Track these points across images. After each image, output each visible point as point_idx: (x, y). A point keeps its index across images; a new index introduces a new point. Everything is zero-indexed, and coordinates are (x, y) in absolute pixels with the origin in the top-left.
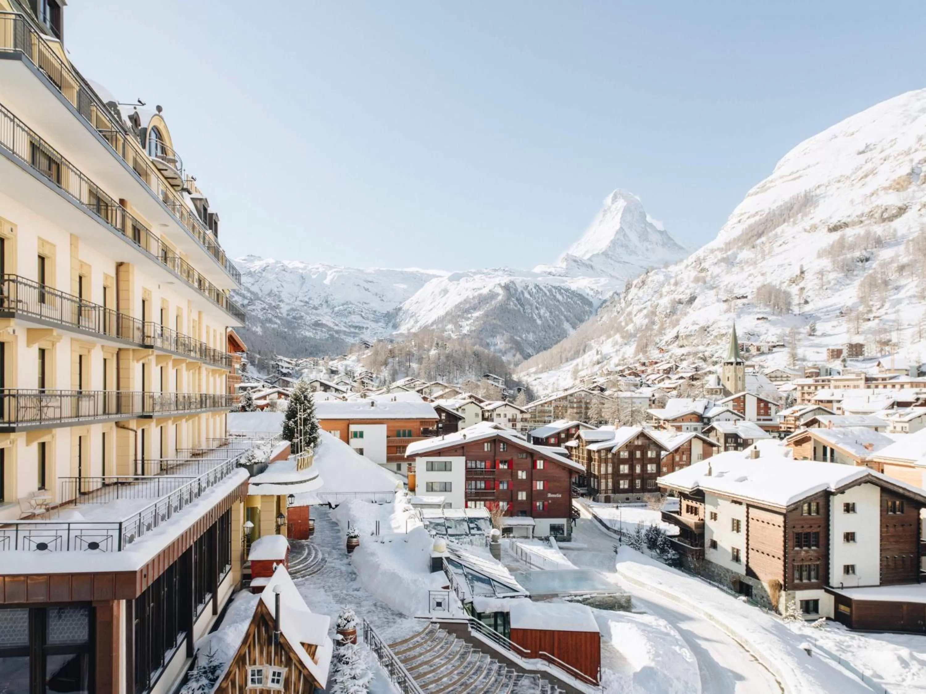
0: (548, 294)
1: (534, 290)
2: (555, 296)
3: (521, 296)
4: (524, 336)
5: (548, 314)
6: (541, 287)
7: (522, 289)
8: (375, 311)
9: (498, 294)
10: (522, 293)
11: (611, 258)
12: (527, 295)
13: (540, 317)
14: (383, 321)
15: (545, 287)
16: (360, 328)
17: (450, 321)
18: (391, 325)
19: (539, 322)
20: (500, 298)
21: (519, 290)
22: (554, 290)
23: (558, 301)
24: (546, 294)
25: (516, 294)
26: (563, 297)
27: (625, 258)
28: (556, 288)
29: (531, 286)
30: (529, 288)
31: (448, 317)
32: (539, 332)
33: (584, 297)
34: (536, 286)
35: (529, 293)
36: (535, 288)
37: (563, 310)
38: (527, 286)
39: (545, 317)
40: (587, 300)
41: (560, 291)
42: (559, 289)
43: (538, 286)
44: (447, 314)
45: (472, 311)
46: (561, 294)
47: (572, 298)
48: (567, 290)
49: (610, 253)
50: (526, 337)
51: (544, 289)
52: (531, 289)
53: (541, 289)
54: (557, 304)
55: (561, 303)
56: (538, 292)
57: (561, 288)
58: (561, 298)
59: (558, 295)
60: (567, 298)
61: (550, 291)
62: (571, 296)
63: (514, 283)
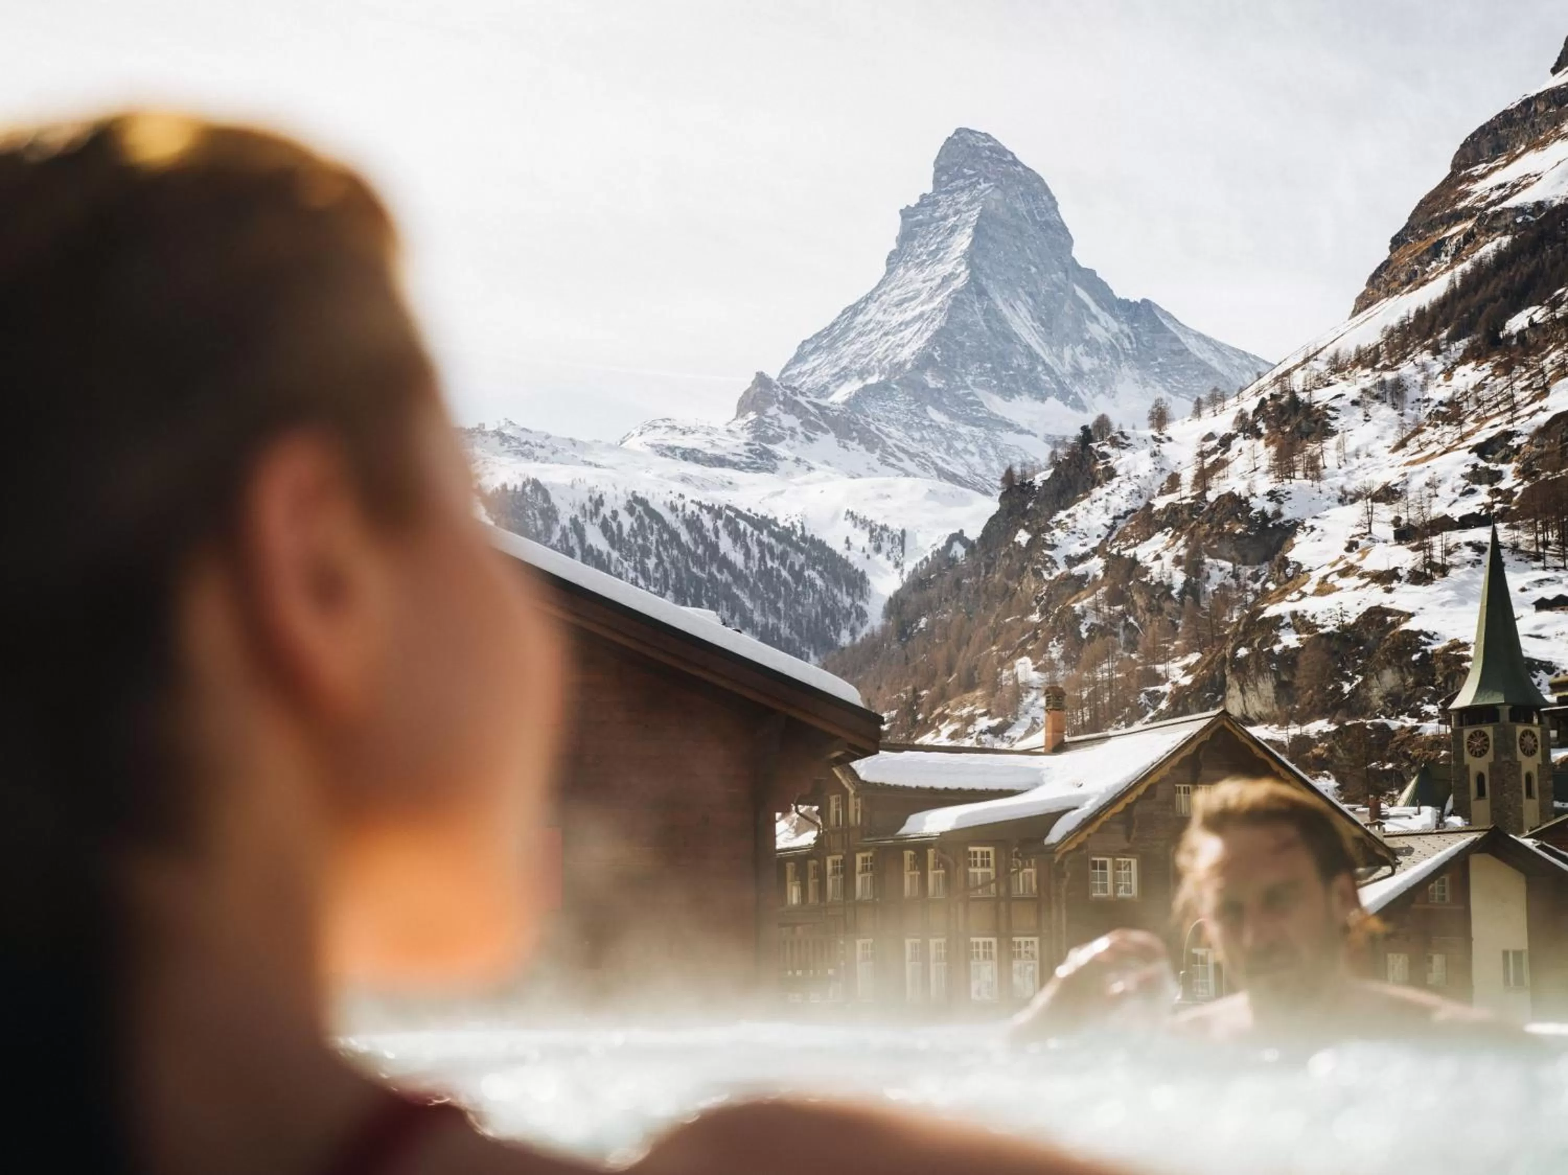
0: (685, 537)
1: (627, 522)
2: (713, 548)
6: (657, 504)
7: (576, 512)
11: (940, 405)
15: (673, 509)
21: (565, 521)
22: (707, 520)
23: (725, 563)
24: (675, 536)
26: (748, 555)
27: (997, 405)
28: (717, 513)
29: (615, 501)
30: (606, 511)
33: (832, 553)
34: (637, 504)
35: (605, 527)
36: (631, 510)
37: (749, 604)
38: (599, 503)
40: (846, 564)
41: (732, 525)
42: (731, 520)
43: (643, 502)
46: (737, 536)
47: (783, 558)
48: (761, 523)
49: (932, 381)
51: (668, 517)
52: (615, 514)
53: (655, 516)
54: (724, 577)
55: (739, 577)
56: (640, 530)
57: (739, 513)
58: (737, 557)
59: (725, 544)
60: (762, 559)
61: (693, 524)
62: (778, 548)
63: (536, 485)
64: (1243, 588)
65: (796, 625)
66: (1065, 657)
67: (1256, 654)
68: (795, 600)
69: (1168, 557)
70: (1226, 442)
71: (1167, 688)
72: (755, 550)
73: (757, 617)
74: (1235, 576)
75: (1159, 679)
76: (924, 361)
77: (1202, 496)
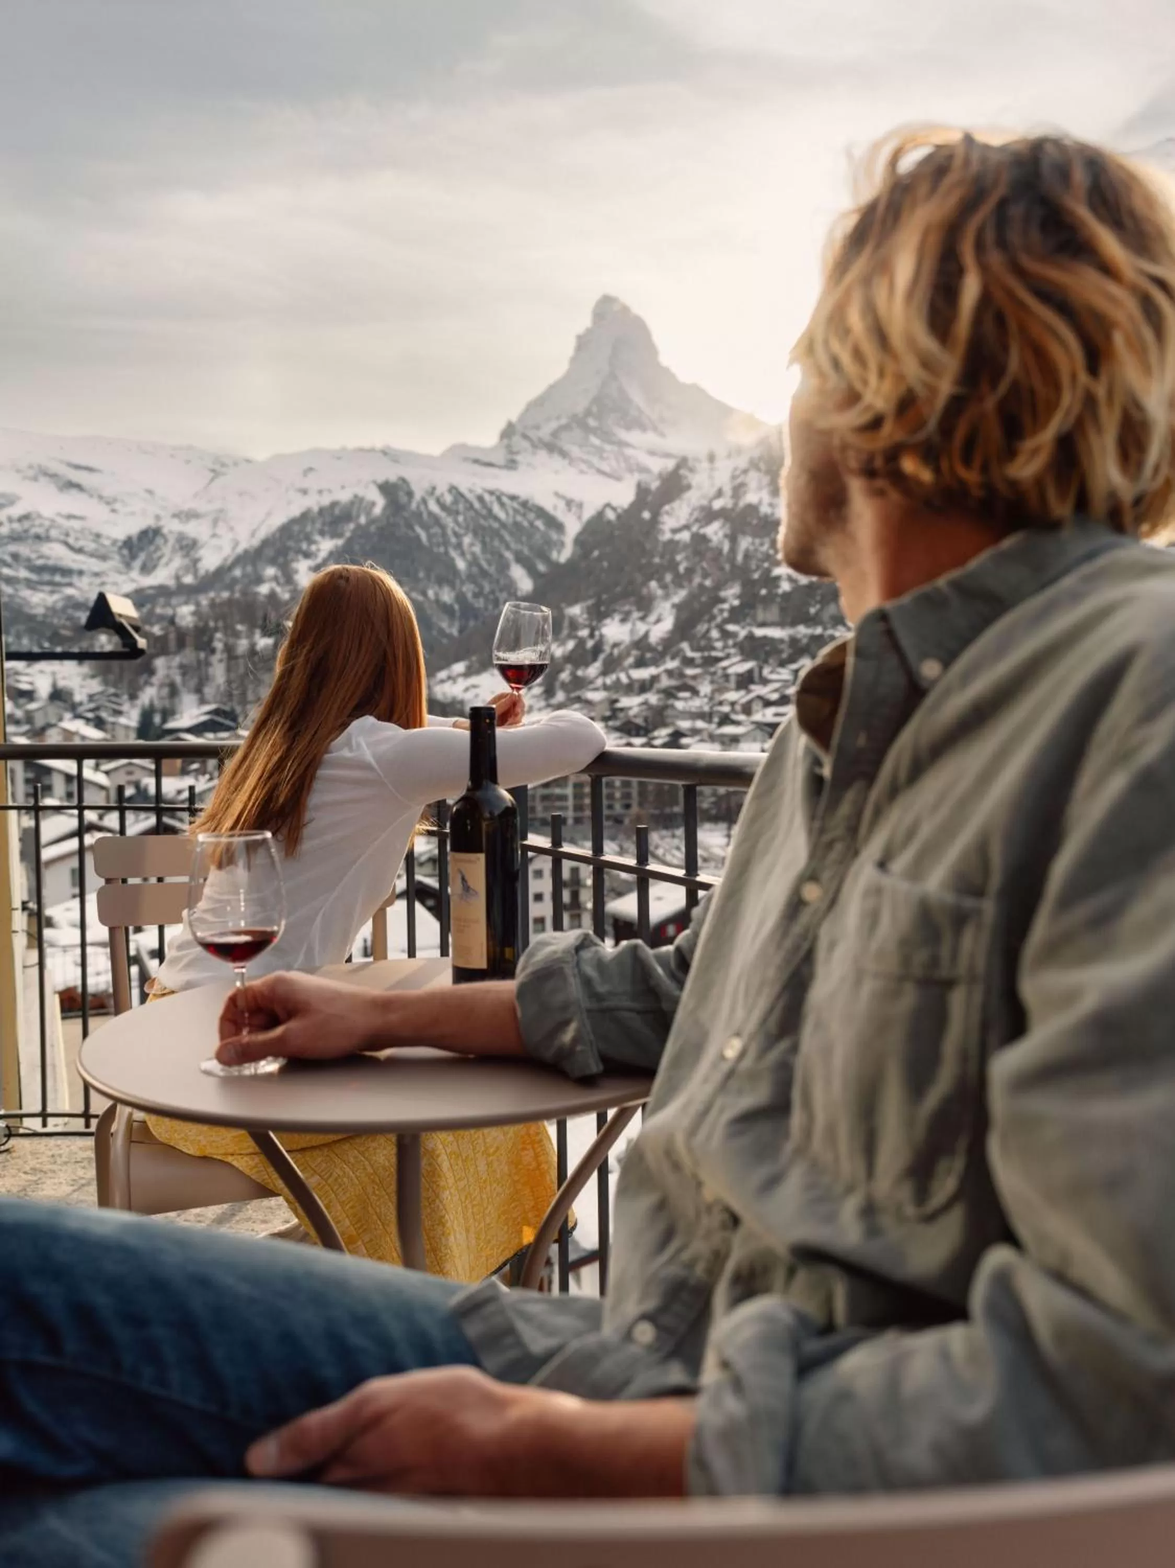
0: (477, 505)
1: (448, 498)
2: (490, 511)
3: (422, 508)
4: (431, 593)
5: (477, 549)
6: (462, 489)
7: (422, 494)
8: (98, 536)
9: (373, 504)
10: (424, 501)
11: (595, 434)
12: (434, 507)
13: (463, 554)
14: (117, 557)
16: (66, 572)
17: (273, 562)
18: (137, 564)
19: (461, 565)
20: (378, 510)
21: (418, 496)
22: (487, 497)
23: (496, 518)
24: (472, 505)
25: (410, 502)
26: (507, 514)
27: (623, 435)
28: (491, 493)
29: (442, 489)
30: (438, 493)
31: (269, 552)
32: (463, 583)
33: (547, 513)
34: (453, 489)
35: (438, 501)
36: (450, 493)
37: (509, 538)
38: (434, 488)
39: (473, 554)
40: (554, 518)
41: (499, 499)
42: (499, 497)
43: (456, 489)
44: (265, 543)
45: (317, 538)
46: (502, 505)
47: (524, 515)
48: (513, 498)
49: (592, 422)
50: (436, 594)
51: (468, 496)
52: (442, 495)
53: (462, 495)
54: (496, 525)
55: (503, 525)
56: (456, 502)
57: (503, 494)
58: (502, 515)
59: (496, 509)
60: (514, 517)
61: (480, 499)
62: (522, 510)
63: (404, 480)
64: (756, 550)
65: (531, 548)
66: (673, 582)
67: (770, 593)
68: (530, 537)
69: (721, 534)
70: (745, 472)
71: (726, 606)
72: (511, 512)
73: (513, 545)
74: (753, 544)
75: (723, 601)
76: (588, 413)
77: (736, 504)
